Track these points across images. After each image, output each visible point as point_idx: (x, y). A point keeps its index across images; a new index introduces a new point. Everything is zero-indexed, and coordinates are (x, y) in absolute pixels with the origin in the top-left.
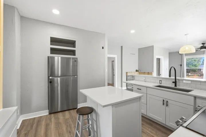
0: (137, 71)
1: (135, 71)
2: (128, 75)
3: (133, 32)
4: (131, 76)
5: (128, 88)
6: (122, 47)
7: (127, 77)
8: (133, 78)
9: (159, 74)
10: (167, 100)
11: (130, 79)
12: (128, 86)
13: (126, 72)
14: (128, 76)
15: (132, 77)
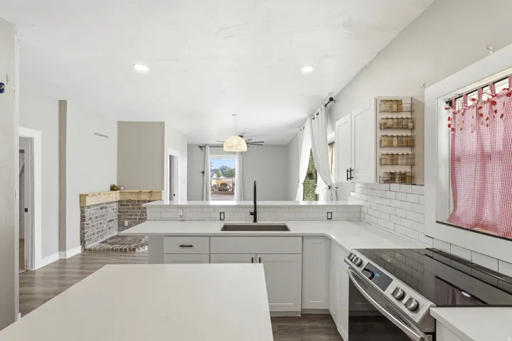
0: (113, 188)
1: (109, 188)
2: (88, 203)
3: (141, 68)
4: (96, 205)
5: (88, 246)
6: (63, 105)
7: (82, 212)
8: (104, 210)
9: (172, 196)
10: (259, 256)
11: (94, 216)
12: (87, 243)
13: (81, 196)
14: (89, 207)
15: (101, 208)
